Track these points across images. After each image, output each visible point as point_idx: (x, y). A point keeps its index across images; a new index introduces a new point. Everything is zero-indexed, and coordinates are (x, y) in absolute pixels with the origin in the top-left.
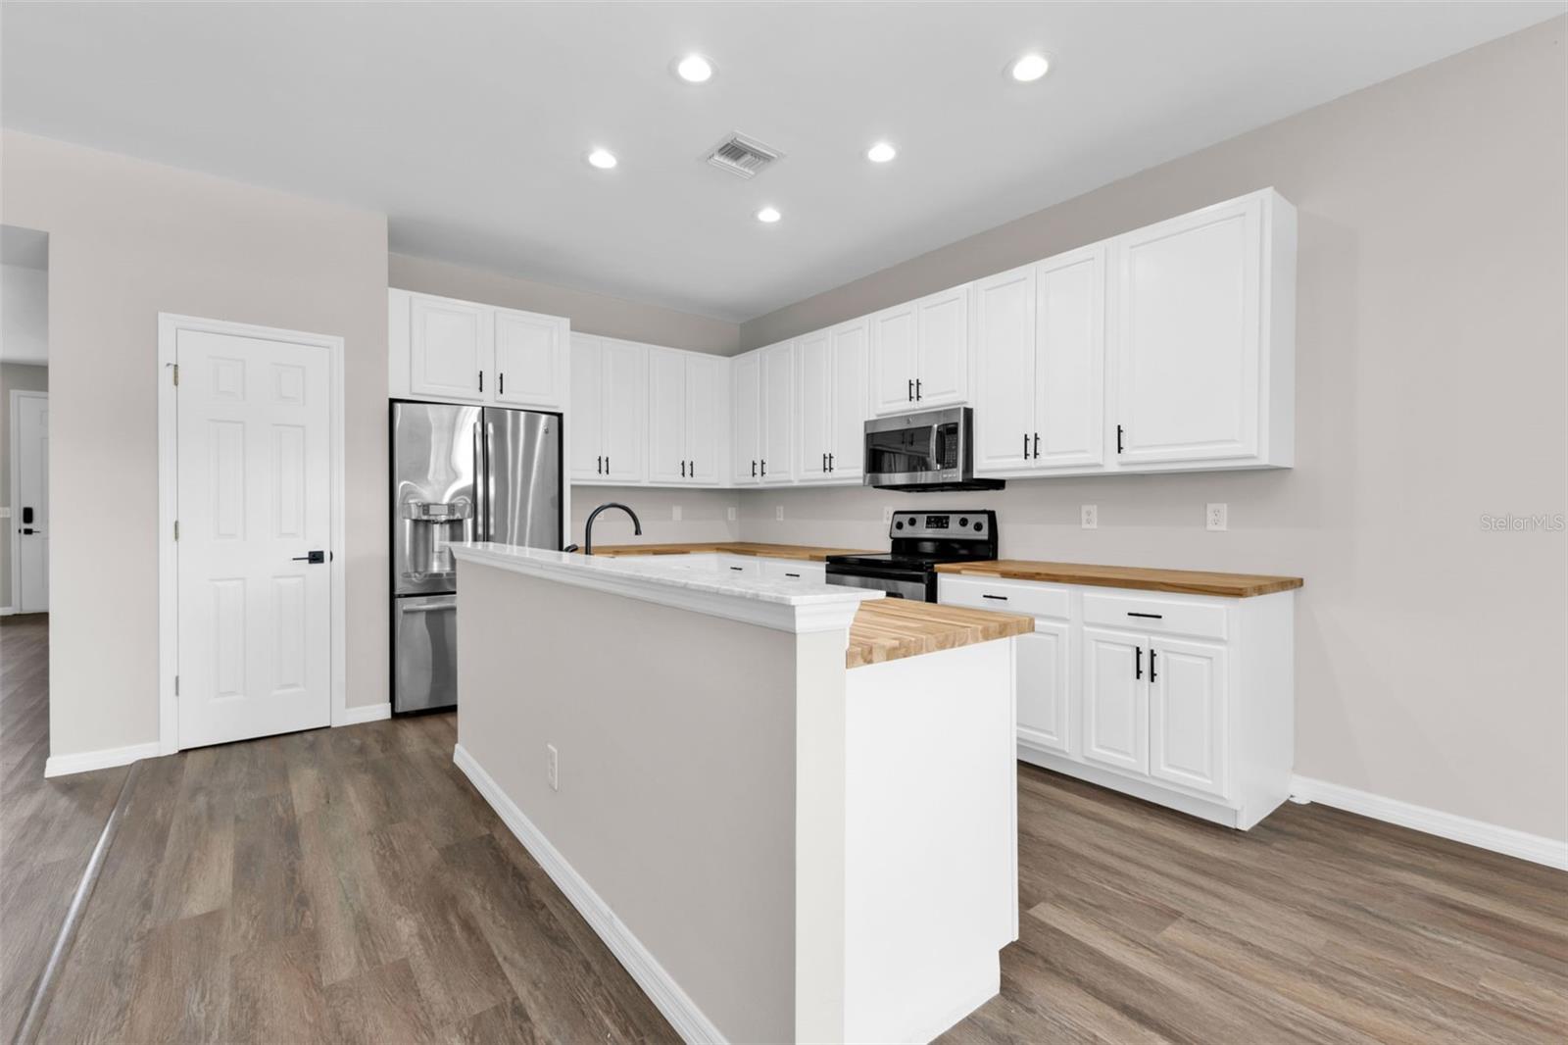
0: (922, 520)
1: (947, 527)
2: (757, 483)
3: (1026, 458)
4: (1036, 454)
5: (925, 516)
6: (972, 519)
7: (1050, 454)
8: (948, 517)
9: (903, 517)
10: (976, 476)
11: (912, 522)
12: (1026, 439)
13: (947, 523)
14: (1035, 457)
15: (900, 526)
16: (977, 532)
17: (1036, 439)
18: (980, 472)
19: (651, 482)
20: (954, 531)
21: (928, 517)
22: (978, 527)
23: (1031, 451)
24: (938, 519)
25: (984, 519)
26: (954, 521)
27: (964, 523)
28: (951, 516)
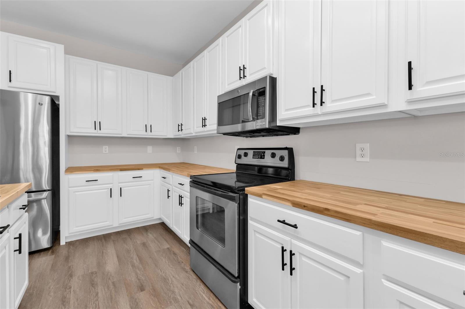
0: (251, 153)
1: (264, 158)
2: (180, 135)
3: (314, 107)
4: (322, 103)
5: (252, 151)
6: (279, 153)
7: (333, 101)
8: (264, 152)
9: (242, 153)
10: (279, 124)
11: (246, 155)
12: (314, 92)
13: (264, 156)
14: (321, 105)
15: (239, 157)
16: (281, 162)
17: (322, 90)
18: (282, 121)
19: (128, 135)
20: (268, 161)
21: (254, 152)
22: (282, 159)
23: (318, 100)
24: (260, 153)
25: (285, 153)
26: (268, 153)
27: (273, 155)
28: (266, 151)
